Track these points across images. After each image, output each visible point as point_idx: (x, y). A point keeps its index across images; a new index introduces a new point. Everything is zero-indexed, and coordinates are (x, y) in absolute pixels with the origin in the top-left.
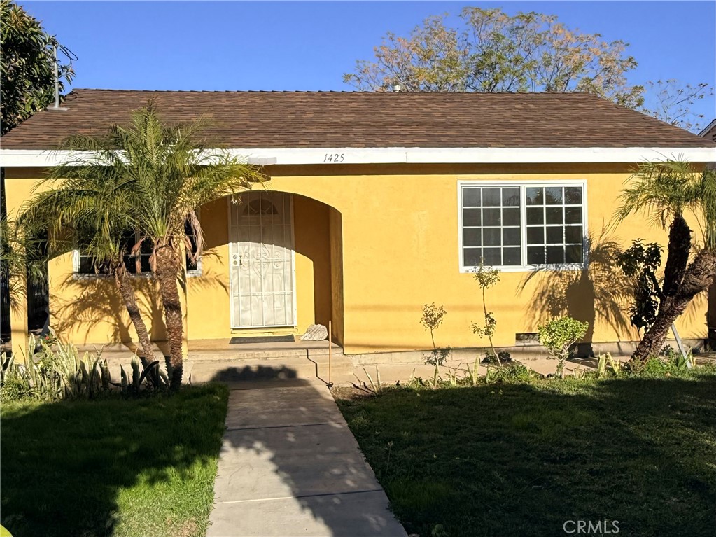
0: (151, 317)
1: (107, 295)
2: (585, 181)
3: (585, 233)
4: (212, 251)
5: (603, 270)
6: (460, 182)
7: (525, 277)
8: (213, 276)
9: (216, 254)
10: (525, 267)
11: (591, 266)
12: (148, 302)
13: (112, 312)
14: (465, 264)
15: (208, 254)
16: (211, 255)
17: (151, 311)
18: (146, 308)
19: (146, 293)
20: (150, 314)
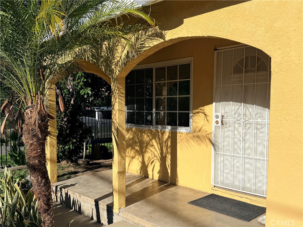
0: (160, 160)
1: (138, 140)
4: (201, 109)
8: (204, 134)
9: (204, 113)
12: (159, 148)
13: (140, 152)
15: (198, 113)
16: (200, 114)
17: (160, 156)
18: (158, 153)
19: (157, 141)
20: (159, 159)
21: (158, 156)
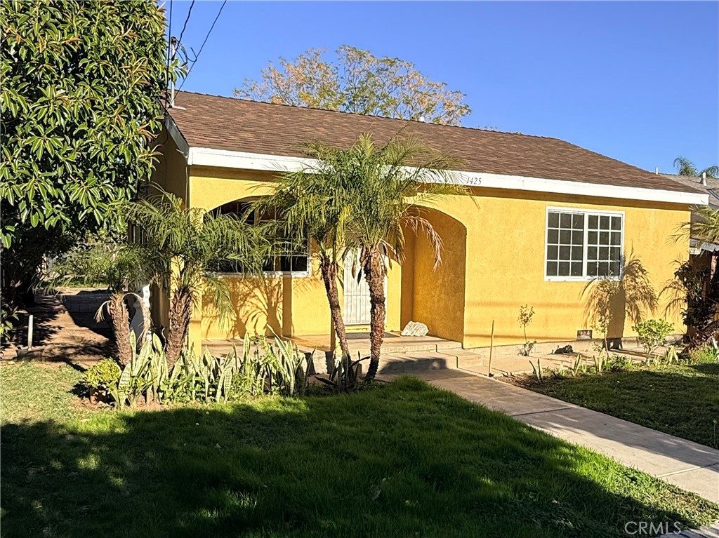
0: (266, 313)
2: (623, 213)
3: (622, 253)
5: (632, 281)
6: (548, 207)
7: (585, 285)
10: (585, 278)
11: (625, 278)
12: (265, 298)
14: (548, 275)
17: (267, 308)
18: (263, 304)
19: (262, 290)
20: (265, 311)
21: (263, 308)
